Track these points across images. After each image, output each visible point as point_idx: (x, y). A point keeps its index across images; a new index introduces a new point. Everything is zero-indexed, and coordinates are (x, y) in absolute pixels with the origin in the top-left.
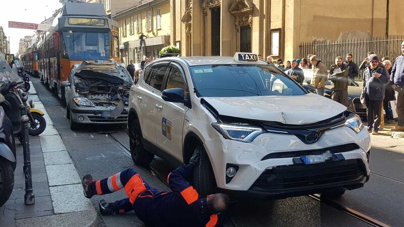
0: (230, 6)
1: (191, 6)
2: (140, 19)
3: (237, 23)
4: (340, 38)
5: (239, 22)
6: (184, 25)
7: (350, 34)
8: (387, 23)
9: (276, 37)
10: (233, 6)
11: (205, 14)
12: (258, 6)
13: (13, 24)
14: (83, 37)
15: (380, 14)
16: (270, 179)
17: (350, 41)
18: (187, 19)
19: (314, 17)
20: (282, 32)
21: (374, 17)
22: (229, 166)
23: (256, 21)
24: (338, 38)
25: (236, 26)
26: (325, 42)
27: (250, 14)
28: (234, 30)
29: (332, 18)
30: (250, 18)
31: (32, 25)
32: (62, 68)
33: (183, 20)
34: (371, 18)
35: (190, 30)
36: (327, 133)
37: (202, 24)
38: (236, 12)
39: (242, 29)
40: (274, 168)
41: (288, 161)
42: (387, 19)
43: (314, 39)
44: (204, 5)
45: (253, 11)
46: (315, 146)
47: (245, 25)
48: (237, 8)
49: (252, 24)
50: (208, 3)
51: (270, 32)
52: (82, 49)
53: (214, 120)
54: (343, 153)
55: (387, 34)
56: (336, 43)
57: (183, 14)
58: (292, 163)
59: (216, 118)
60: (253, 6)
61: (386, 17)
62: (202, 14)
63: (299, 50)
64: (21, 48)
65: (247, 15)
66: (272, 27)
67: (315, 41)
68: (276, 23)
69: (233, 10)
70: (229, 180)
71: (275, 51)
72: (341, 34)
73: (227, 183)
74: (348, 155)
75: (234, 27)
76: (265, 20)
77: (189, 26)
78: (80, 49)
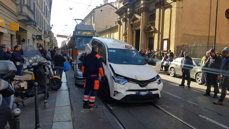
0: (144, 29)
1: (127, 29)
2: (106, 35)
3: (147, 36)
4: (194, 44)
5: (148, 36)
6: (124, 37)
7: (199, 42)
8: (215, 38)
9: (165, 42)
10: (146, 29)
11: (133, 33)
12: (157, 29)
13: (58, 36)
14: (84, 40)
15: (212, 34)
16: (128, 98)
17: (199, 45)
18: (125, 34)
19: (184, 34)
20: (169, 40)
21: (210, 35)
22: (115, 91)
23: (156, 35)
24: (193, 44)
25: (147, 37)
26: (188, 45)
27: (153, 32)
28: (146, 39)
29: (191, 35)
30: (154, 34)
31: (65, 36)
32: (74, 53)
33: (123, 35)
34: (208, 35)
35: (126, 39)
36: (149, 84)
37: (132, 36)
38: (147, 32)
39: (150, 39)
40: (129, 95)
41: (134, 93)
42: (215, 36)
43: (183, 44)
44: (133, 29)
45: (155, 31)
46: (144, 88)
47: (151, 37)
48: (148, 30)
49: (154, 37)
50: (135, 28)
51: (163, 40)
52: (83, 45)
53: (113, 75)
54: (152, 92)
55: (215, 43)
56: (193, 46)
57: (124, 32)
58: (135, 94)
59: (114, 74)
60: (155, 29)
61: (215, 35)
62: (132, 32)
63: (177, 49)
64: (62, 45)
65: (152, 33)
66: (164, 38)
67: (184, 45)
68: (166, 36)
69: (146, 31)
70: (114, 95)
71: (165, 48)
72: (195, 42)
73: (114, 96)
74: (154, 92)
75: (146, 38)
76: (160, 35)
77: (126, 38)
78: (82, 46)
